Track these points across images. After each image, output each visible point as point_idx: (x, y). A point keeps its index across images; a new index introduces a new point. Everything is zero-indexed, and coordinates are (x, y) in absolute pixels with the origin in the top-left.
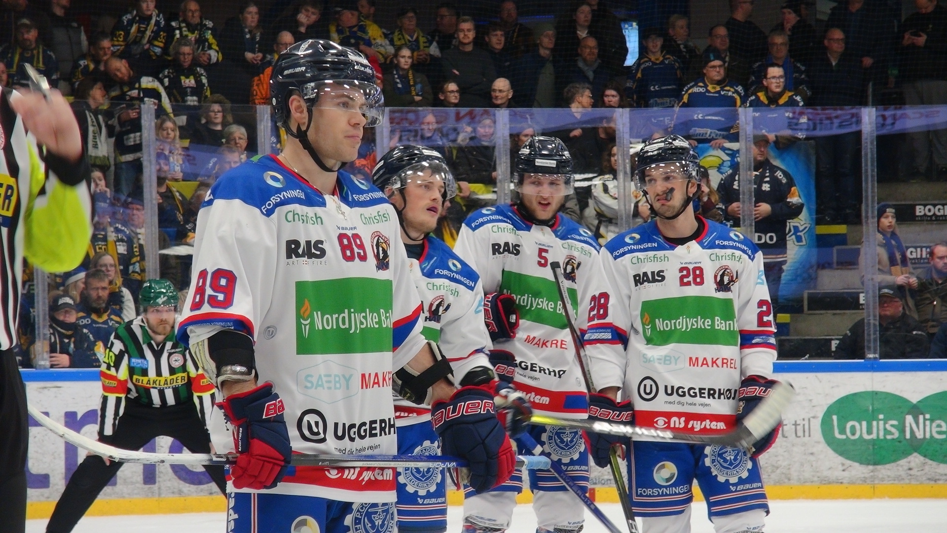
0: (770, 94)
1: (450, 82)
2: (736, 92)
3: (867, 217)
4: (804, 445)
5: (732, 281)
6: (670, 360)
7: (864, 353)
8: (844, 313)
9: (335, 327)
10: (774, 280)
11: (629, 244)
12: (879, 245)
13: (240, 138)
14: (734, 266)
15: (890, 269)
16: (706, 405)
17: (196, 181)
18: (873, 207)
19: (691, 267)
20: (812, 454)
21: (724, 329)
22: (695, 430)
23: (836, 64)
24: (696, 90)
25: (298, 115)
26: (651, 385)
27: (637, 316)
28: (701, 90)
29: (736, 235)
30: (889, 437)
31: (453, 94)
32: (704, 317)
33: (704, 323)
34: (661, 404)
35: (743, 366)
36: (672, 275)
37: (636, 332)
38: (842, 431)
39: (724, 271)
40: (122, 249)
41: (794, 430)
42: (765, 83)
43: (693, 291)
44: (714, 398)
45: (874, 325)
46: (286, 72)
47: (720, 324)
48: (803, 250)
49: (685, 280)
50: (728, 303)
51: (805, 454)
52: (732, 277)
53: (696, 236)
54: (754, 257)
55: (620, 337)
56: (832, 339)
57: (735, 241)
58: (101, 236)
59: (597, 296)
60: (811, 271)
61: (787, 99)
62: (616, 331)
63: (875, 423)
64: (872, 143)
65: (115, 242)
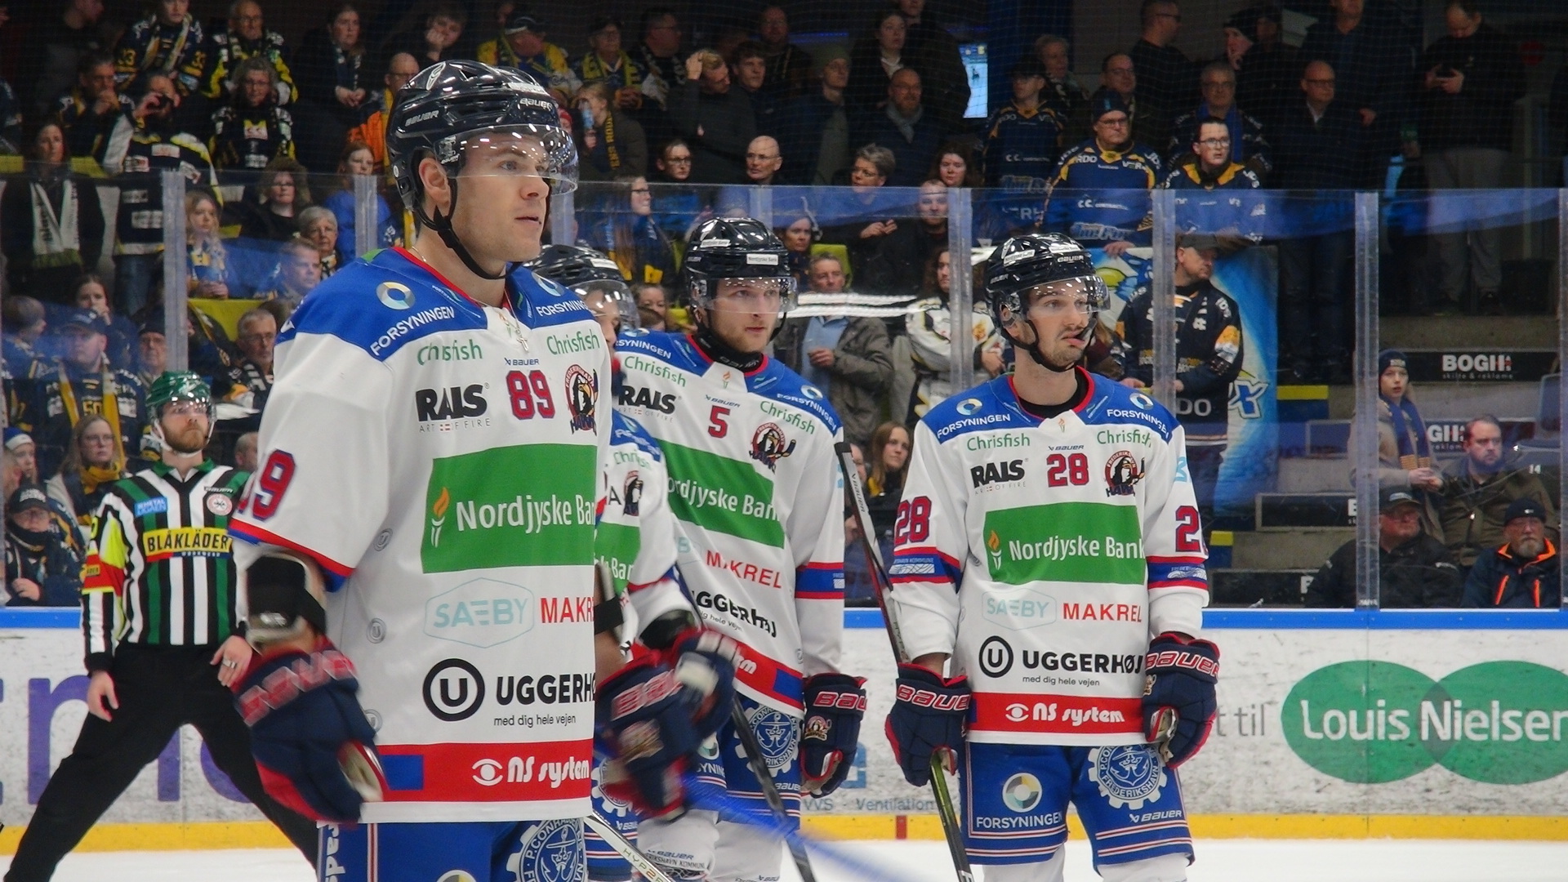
0: (1205, 168)
1: (677, 144)
2: (1148, 163)
3: (1362, 373)
4: (1254, 748)
5: (1134, 476)
6: (1031, 609)
7: (1354, 598)
8: (1322, 532)
9: (500, 524)
10: (1206, 475)
11: (964, 417)
12: (1381, 420)
13: (327, 229)
14: (1137, 452)
15: (1400, 462)
16: (1092, 683)
17: (250, 298)
18: (1372, 356)
19: (1066, 454)
20: (1266, 763)
21: (1122, 556)
22: (1074, 724)
23: (1320, 120)
24: (1081, 159)
25: (436, 189)
26: (1000, 651)
27: (979, 535)
28: (1090, 159)
29: (1140, 400)
30: (1393, 737)
31: (678, 164)
32: (1088, 537)
33: (1087, 547)
34: (1016, 682)
35: (1153, 617)
36: (1036, 468)
37: (976, 561)
38: (1317, 726)
39: (1122, 460)
40: (127, 409)
41: (1237, 723)
42: (1196, 149)
43: (1070, 494)
44: (1106, 671)
45: (1372, 551)
46: (409, 122)
47: (1114, 549)
48: (1255, 426)
49: (1058, 476)
50: (1129, 513)
51: (1255, 763)
52: (1135, 469)
53: (1075, 403)
54: (1170, 436)
55: (950, 571)
56: (1303, 575)
57: (1139, 410)
58: (93, 387)
59: (911, 502)
60: (1268, 461)
61: (1232, 177)
62: (942, 560)
63: (1370, 714)
64: (1372, 251)
65: (116, 397)
